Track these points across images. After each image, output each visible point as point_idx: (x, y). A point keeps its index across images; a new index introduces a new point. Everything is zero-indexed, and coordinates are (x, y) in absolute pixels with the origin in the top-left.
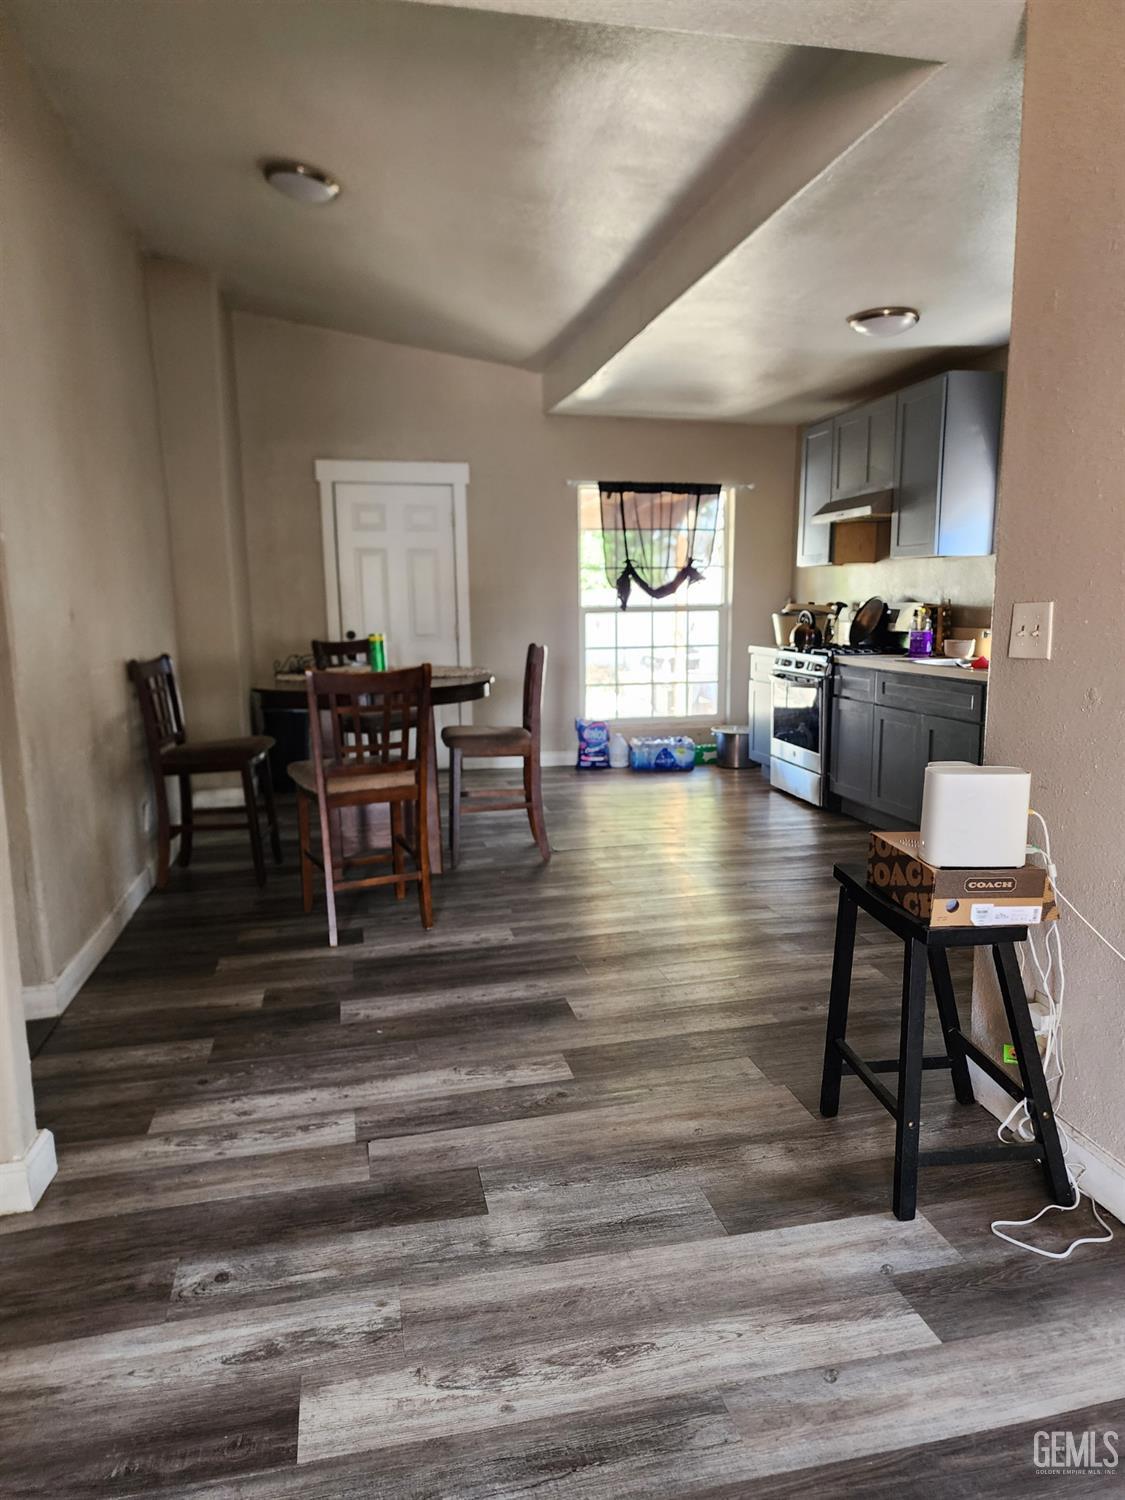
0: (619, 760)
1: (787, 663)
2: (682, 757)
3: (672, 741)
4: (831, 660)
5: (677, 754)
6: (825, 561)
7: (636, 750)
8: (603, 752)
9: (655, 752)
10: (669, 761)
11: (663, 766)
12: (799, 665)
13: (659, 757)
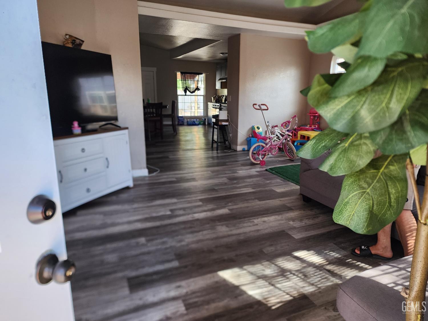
0: (186, 124)
1: (214, 105)
3: (195, 120)
4: (220, 105)
5: (196, 122)
6: (220, 88)
8: (183, 122)
11: (193, 124)
12: (216, 105)
13: (193, 123)
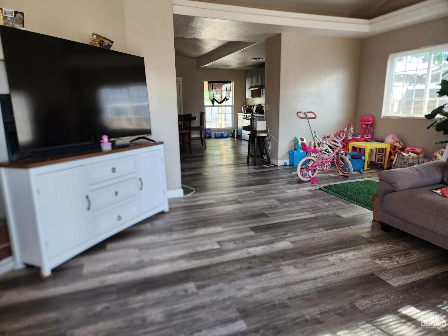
0: (213, 136)
1: (245, 116)
2: (225, 135)
3: (223, 132)
4: (252, 115)
5: (224, 135)
6: (251, 97)
7: (216, 134)
8: (210, 135)
9: (220, 134)
10: (223, 136)
11: (222, 137)
12: (247, 116)
13: (221, 135)
